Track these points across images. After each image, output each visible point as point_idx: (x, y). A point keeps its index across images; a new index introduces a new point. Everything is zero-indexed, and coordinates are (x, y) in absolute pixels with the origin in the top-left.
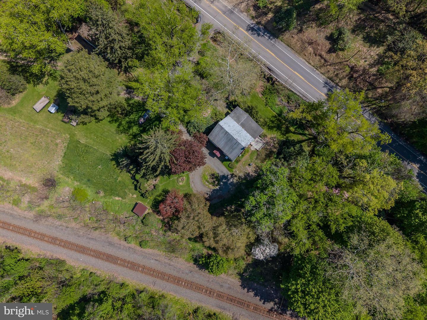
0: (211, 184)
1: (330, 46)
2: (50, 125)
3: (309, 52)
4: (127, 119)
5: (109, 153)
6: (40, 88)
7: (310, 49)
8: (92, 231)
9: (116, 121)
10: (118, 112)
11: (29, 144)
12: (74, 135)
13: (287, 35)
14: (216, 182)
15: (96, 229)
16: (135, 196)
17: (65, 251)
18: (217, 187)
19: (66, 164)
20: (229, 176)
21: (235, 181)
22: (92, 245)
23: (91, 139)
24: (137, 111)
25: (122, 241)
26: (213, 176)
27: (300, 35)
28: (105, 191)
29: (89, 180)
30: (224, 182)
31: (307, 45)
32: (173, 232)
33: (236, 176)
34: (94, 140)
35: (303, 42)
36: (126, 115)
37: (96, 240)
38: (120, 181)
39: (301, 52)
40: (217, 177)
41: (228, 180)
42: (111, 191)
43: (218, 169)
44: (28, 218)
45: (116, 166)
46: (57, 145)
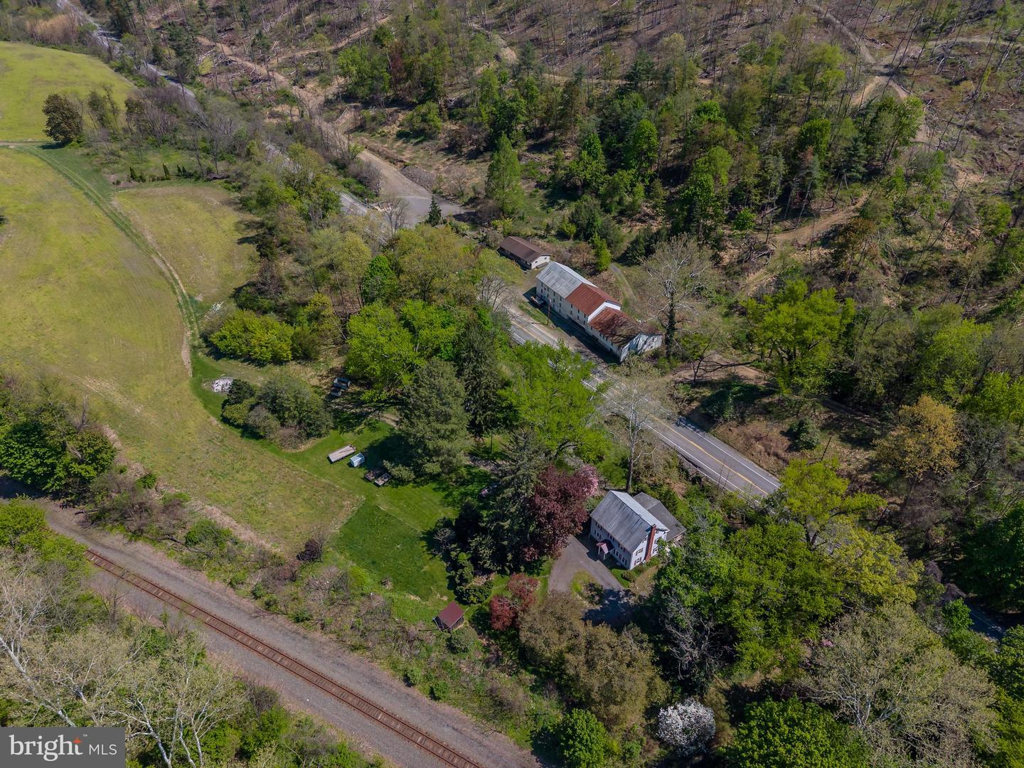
0: (586, 599)
1: (789, 443)
2: (343, 482)
3: (758, 450)
4: (462, 490)
5: (419, 530)
6: (349, 436)
7: (759, 447)
8: (347, 652)
9: (444, 490)
10: (451, 478)
11: (300, 500)
12: (374, 498)
13: (721, 429)
14: (597, 598)
15: (354, 648)
16: (445, 598)
17: (285, 676)
18: (598, 607)
19: (345, 535)
20: (622, 593)
21: (631, 602)
22: (340, 676)
23: (398, 507)
24: (479, 482)
25: (396, 681)
26: (591, 586)
27: (742, 428)
28: (396, 583)
29: (374, 563)
30: (610, 601)
31: (753, 441)
32: (502, 671)
33: (634, 595)
34: (402, 509)
35: (747, 438)
36: (462, 484)
37: (348, 668)
38: (425, 572)
39: (746, 450)
40: (597, 590)
41: (619, 599)
42: (406, 583)
43: (603, 579)
44: (244, 611)
45: (425, 549)
46: (342, 507)
